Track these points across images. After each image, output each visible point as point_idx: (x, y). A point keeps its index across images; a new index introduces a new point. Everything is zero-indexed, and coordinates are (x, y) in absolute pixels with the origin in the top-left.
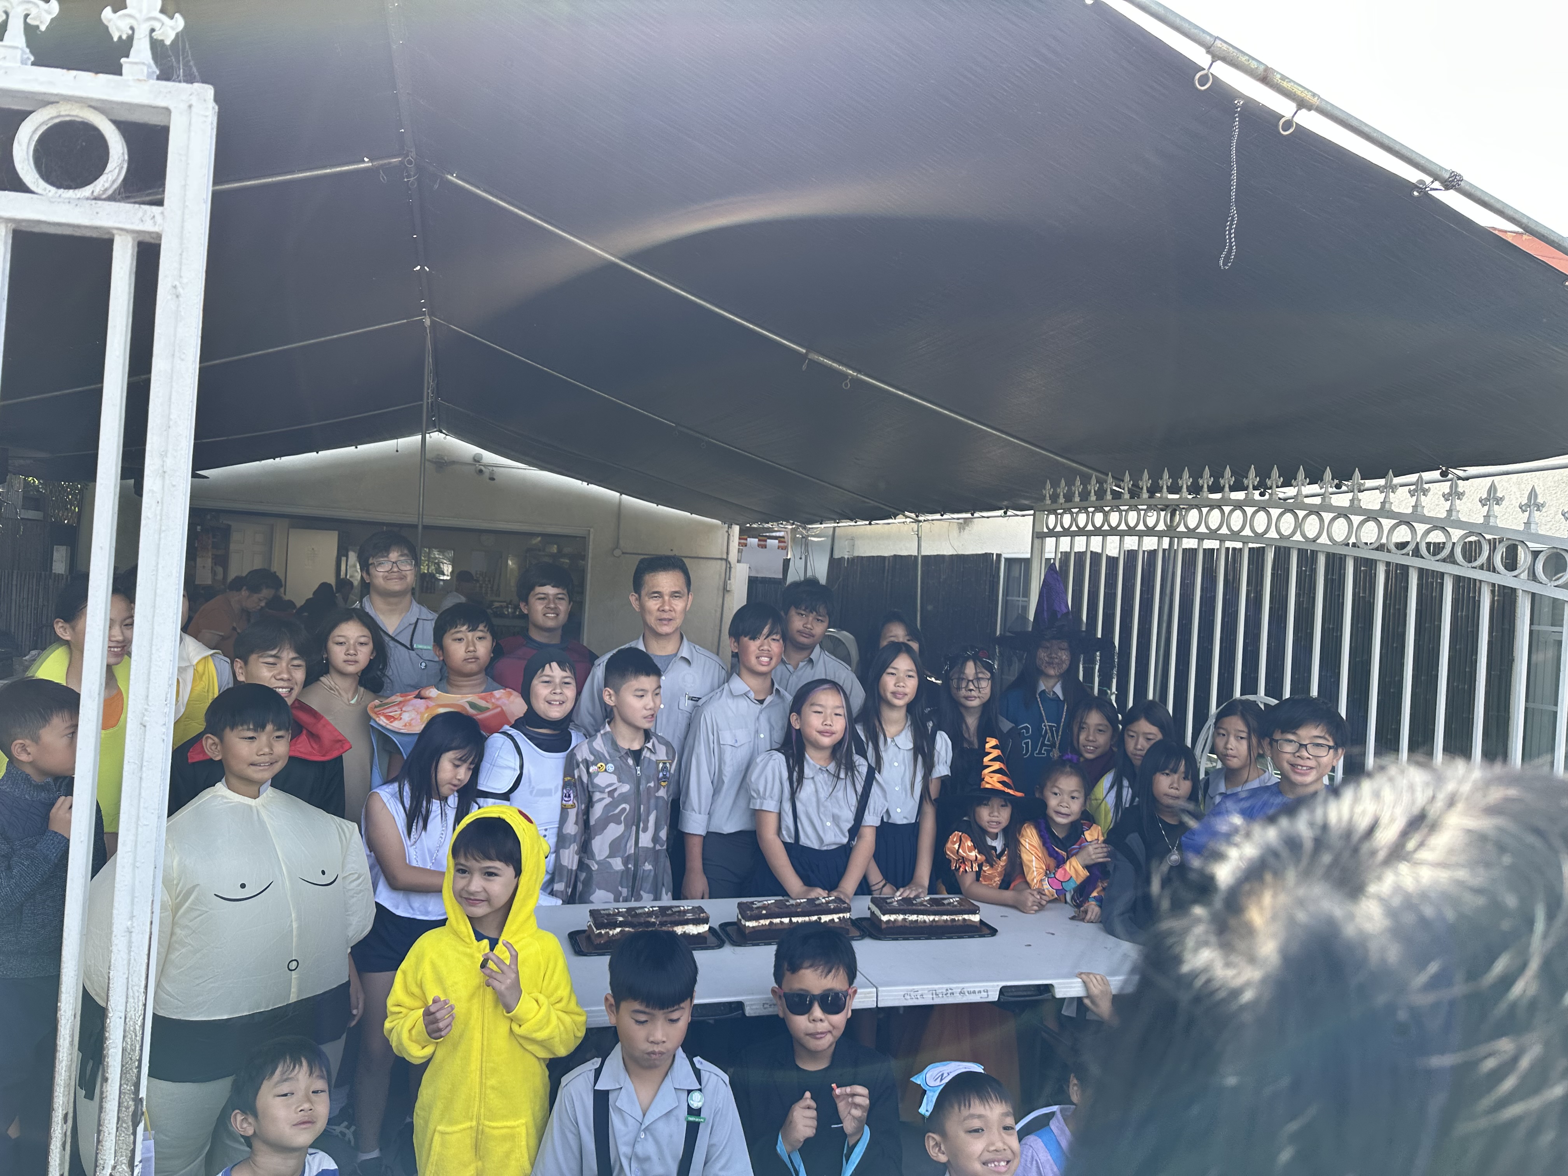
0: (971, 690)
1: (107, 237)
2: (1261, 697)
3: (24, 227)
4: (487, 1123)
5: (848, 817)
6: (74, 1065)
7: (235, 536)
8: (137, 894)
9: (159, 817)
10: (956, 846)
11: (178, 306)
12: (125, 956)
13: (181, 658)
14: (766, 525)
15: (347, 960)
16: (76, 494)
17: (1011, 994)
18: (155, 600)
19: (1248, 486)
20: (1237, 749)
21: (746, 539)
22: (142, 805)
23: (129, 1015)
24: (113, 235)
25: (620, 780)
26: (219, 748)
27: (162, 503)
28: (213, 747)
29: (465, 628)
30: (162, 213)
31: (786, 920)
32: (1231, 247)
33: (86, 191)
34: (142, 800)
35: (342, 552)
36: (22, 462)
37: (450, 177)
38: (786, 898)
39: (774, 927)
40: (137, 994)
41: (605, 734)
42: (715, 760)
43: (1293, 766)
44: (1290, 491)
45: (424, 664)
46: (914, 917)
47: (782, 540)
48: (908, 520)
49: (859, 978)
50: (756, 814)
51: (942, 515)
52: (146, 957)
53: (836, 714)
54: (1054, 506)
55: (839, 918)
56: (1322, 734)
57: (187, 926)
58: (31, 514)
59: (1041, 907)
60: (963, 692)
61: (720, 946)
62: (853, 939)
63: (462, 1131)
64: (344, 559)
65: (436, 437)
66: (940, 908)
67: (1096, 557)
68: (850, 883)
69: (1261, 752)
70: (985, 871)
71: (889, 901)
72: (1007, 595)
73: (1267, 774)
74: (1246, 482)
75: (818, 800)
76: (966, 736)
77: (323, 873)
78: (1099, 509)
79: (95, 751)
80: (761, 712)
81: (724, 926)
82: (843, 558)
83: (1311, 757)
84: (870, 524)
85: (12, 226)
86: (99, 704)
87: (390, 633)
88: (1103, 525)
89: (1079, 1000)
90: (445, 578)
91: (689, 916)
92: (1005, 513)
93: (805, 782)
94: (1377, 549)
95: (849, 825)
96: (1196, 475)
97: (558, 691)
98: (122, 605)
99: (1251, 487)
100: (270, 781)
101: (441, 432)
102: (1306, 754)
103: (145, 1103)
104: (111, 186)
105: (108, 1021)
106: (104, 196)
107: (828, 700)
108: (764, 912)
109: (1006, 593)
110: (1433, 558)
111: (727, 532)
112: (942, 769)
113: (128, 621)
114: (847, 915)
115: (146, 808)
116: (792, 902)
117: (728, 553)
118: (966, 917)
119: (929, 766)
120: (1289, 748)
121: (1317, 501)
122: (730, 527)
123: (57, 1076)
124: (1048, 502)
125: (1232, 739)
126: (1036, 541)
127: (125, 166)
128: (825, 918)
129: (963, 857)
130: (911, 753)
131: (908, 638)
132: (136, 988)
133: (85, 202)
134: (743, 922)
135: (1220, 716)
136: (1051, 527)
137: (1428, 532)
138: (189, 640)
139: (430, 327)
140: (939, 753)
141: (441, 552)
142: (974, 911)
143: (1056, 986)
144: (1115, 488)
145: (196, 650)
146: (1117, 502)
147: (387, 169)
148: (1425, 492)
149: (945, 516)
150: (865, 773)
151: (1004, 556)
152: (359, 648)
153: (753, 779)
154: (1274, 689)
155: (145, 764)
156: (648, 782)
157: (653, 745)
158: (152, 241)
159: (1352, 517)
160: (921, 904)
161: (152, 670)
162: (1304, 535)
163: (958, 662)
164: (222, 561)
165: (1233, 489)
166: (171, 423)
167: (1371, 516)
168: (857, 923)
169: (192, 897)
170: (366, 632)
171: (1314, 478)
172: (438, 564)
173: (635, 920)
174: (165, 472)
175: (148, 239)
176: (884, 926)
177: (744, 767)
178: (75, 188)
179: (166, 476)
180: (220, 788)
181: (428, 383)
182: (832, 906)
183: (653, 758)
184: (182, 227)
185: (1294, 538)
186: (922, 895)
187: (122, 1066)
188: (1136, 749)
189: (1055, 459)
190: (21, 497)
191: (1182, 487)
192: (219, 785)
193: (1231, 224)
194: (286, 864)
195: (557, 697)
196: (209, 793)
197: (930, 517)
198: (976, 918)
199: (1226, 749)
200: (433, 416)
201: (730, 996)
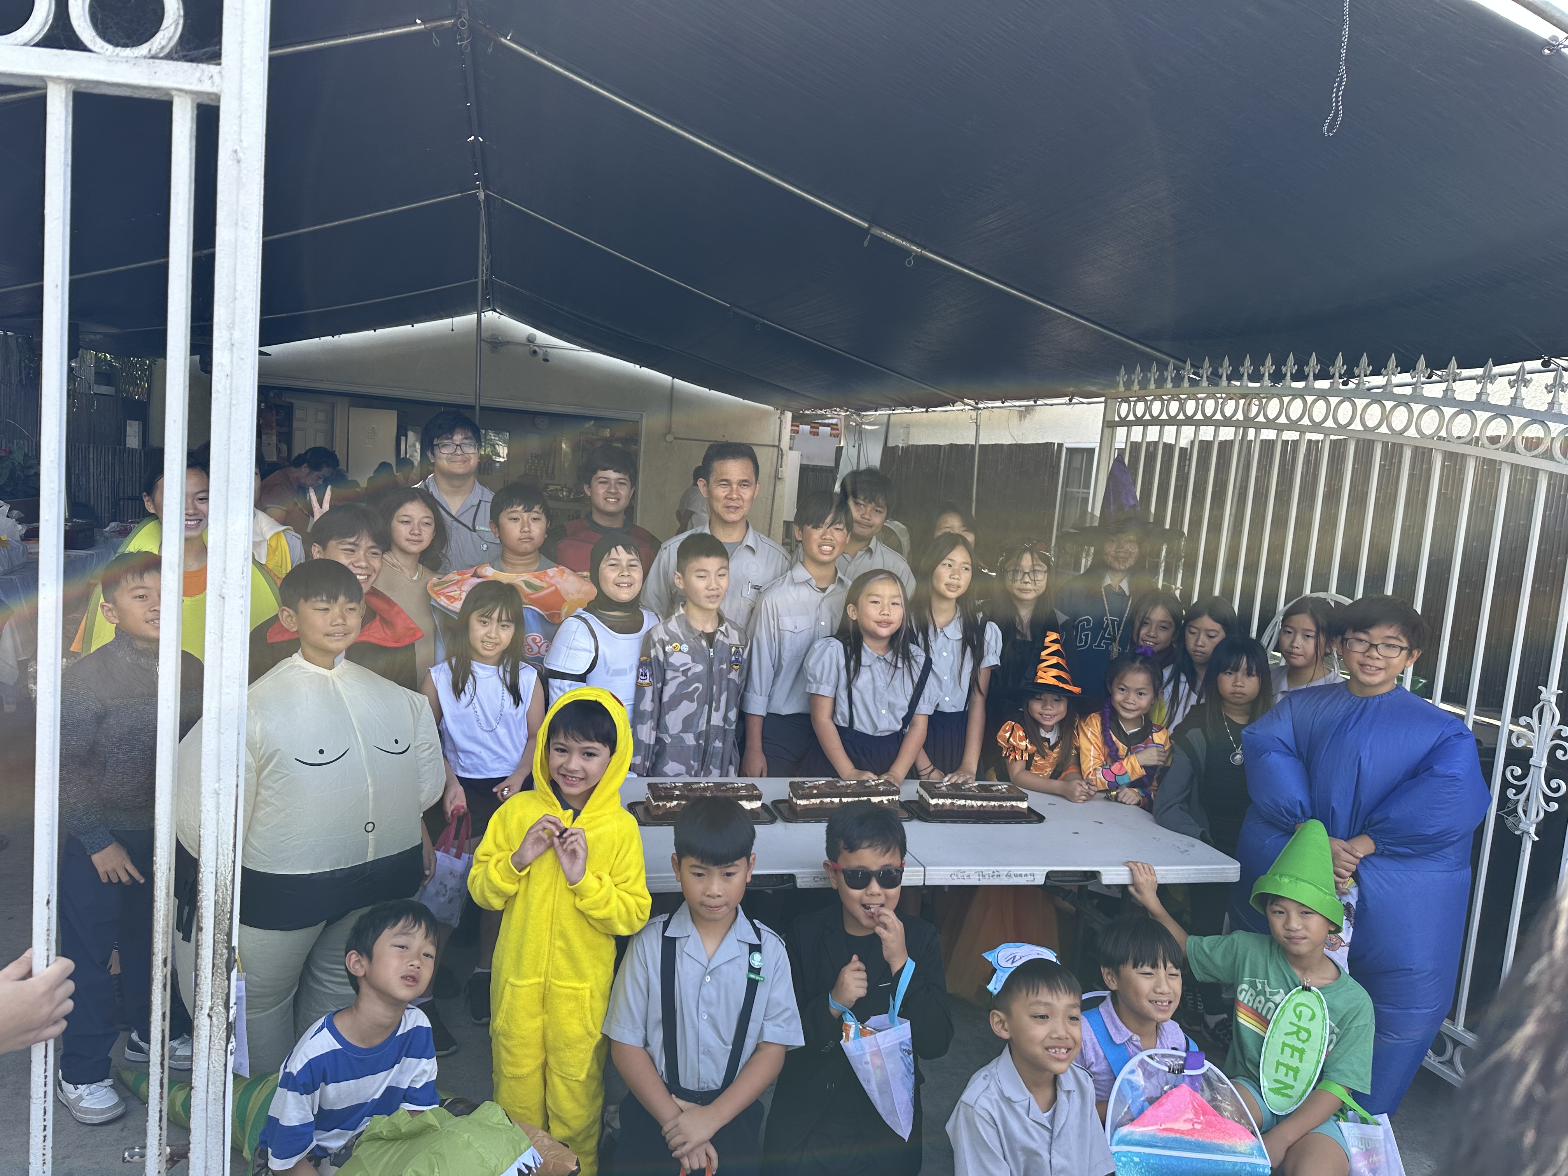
0: (1026, 583)
1: (166, 98)
2: (1332, 594)
3: (83, 89)
4: (554, 981)
5: (903, 703)
6: (171, 915)
7: (298, 414)
8: (222, 759)
9: (240, 686)
10: (1008, 735)
11: (240, 171)
12: (214, 816)
13: (255, 533)
14: (819, 412)
15: (420, 824)
16: (145, 370)
17: (1057, 879)
18: (228, 474)
19: (1334, 375)
20: (1304, 648)
21: (798, 426)
22: (224, 674)
23: (219, 871)
24: (172, 97)
25: (693, 661)
26: (294, 620)
27: (232, 377)
28: (289, 619)
29: (520, 508)
30: (220, 72)
31: (836, 800)
32: (1337, 111)
33: (144, 49)
34: (224, 670)
35: (401, 432)
36: (92, 337)
37: (503, 40)
38: (836, 779)
39: (824, 806)
40: (226, 852)
41: (679, 616)
42: (775, 645)
43: (1362, 665)
44: (1378, 381)
45: (485, 546)
46: (962, 802)
47: (835, 427)
48: (967, 407)
49: (908, 858)
50: (812, 698)
51: (1003, 403)
52: (233, 818)
53: (893, 604)
54: (1128, 394)
55: (888, 800)
56: (1395, 635)
57: (270, 787)
58: (104, 389)
59: (1089, 797)
60: (1018, 584)
61: (772, 821)
62: (902, 820)
63: (530, 985)
64: (403, 438)
65: (490, 316)
66: (988, 794)
67: (1169, 449)
68: (901, 768)
69: (1328, 651)
70: (1036, 761)
71: (937, 786)
72: (1067, 487)
73: (1332, 674)
74: (1331, 370)
75: (874, 688)
76: (1019, 628)
77: (396, 742)
78: (1175, 397)
79: (178, 621)
80: (823, 600)
81: (776, 803)
82: (897, 446)
83: (1380, 657)
84: (927, 411)
85: (71, 87)
86: (179, 575)
87: (454, 513)
88: (1178, 414)
89: (1124, 887)
90: (502, 460)
91: (743, 792)
92: (1070, 400)
93: (862, 669)
94: (1469, 443)
95: (904, 714)
96: (1279, 362)
97: (626, 573)
98: (195, 480)
99: (1337, 375)
100: (344, 653)
101: (495, 311)
102: (1375, 654)
103: (237, 951)
104: (168, 44)
105: (201, 875)
106: (161, 55)
107: (885, 590)
108: (815, 792)
109: (1066, 484)
110: (1528, 454)
111: (780, 418)
112: (992, 659)
113: (201, 495)
114: (896, 798)
115: (227, 677)
116: (842, 783)
117: (779, 441)
118: (1014, 803)
119: (978, 656)
120: (1359, 648)
121: (1408, 391)
122: (782, 413)
123: (155, 923)
124: (1122, 388)
125: (1299, 638)
126: (1107, 430)
127: (181, 22)
128: (875, 800)
129: (1014, 746)
130: (960, 644)
131: (963, 529)
132: (225, 846)
133: (143, 61)
134: (794, 800)
135: (1288, 615)
136: (1123, 415)
137: (1525, 426)
138: (261, 515)
139: (484, 201)
140: (989, 643)
141: (497, 433)
142: (1022, 799)
143: (1102, 873)
144: (1192, 376)
145: (269, 526)
146: (1194, 390)
147: (440, 31)
148: (1526, 383)
149: (1006, 404)
150: (922, 664)
151: (1066, 445)
152: (423, 528)
153: (810, 664)
154: (1347, 585)
155: (225, 634)
156: (721, 664)
157: (726, 629)
158: (212, 103)
159: (1444, 409)
160: (970, 789)
161: (228, 543)
162: (1390, 427)
163: (1014, 553)
164: (286, 437)
165: (1317, 377)
166: (237, 295)
167: (1465, 407)
168: (906, 805)
169: (275, 761)
170: (429, 513)
171: (1406, 366)
172: (493, 446)
173: (691, 794)
174: (232, 345)
175: (207, 101)
176: (932, 809)
177: (803, 652)
178: (133, 46)
179: (235, 350)
180: (297, 659)
181: (483, 259)
182: (881, 788)
183: (727, 641)
184: (241, 87)
185: (1380, 430)
186: (970, 781)
187: (215, 917)
188: (1196, 645)
189: (1128, 344)
190: (93, 370)
191: (1264, 375)
192: (296, 656)
193: (1340, 85)
194: (360, 732)
195: (626, 580)
196: (287, 663)
197: (990, 404)
198: (1024, 805)
199: (1292, 647)
200: (488, 294)
201: (781, 868)
